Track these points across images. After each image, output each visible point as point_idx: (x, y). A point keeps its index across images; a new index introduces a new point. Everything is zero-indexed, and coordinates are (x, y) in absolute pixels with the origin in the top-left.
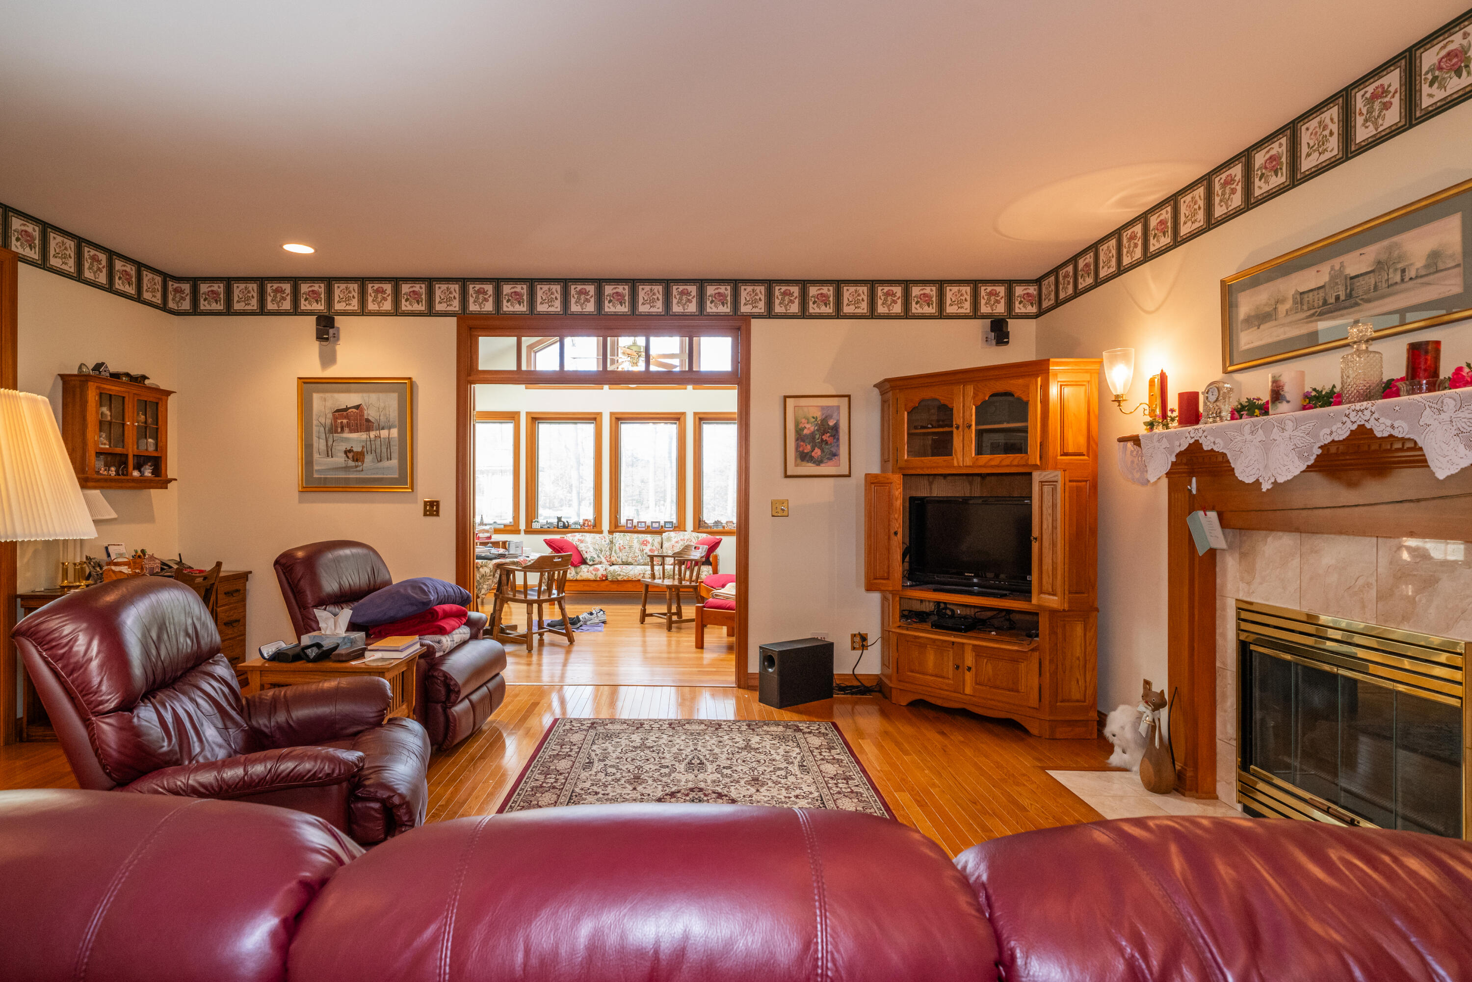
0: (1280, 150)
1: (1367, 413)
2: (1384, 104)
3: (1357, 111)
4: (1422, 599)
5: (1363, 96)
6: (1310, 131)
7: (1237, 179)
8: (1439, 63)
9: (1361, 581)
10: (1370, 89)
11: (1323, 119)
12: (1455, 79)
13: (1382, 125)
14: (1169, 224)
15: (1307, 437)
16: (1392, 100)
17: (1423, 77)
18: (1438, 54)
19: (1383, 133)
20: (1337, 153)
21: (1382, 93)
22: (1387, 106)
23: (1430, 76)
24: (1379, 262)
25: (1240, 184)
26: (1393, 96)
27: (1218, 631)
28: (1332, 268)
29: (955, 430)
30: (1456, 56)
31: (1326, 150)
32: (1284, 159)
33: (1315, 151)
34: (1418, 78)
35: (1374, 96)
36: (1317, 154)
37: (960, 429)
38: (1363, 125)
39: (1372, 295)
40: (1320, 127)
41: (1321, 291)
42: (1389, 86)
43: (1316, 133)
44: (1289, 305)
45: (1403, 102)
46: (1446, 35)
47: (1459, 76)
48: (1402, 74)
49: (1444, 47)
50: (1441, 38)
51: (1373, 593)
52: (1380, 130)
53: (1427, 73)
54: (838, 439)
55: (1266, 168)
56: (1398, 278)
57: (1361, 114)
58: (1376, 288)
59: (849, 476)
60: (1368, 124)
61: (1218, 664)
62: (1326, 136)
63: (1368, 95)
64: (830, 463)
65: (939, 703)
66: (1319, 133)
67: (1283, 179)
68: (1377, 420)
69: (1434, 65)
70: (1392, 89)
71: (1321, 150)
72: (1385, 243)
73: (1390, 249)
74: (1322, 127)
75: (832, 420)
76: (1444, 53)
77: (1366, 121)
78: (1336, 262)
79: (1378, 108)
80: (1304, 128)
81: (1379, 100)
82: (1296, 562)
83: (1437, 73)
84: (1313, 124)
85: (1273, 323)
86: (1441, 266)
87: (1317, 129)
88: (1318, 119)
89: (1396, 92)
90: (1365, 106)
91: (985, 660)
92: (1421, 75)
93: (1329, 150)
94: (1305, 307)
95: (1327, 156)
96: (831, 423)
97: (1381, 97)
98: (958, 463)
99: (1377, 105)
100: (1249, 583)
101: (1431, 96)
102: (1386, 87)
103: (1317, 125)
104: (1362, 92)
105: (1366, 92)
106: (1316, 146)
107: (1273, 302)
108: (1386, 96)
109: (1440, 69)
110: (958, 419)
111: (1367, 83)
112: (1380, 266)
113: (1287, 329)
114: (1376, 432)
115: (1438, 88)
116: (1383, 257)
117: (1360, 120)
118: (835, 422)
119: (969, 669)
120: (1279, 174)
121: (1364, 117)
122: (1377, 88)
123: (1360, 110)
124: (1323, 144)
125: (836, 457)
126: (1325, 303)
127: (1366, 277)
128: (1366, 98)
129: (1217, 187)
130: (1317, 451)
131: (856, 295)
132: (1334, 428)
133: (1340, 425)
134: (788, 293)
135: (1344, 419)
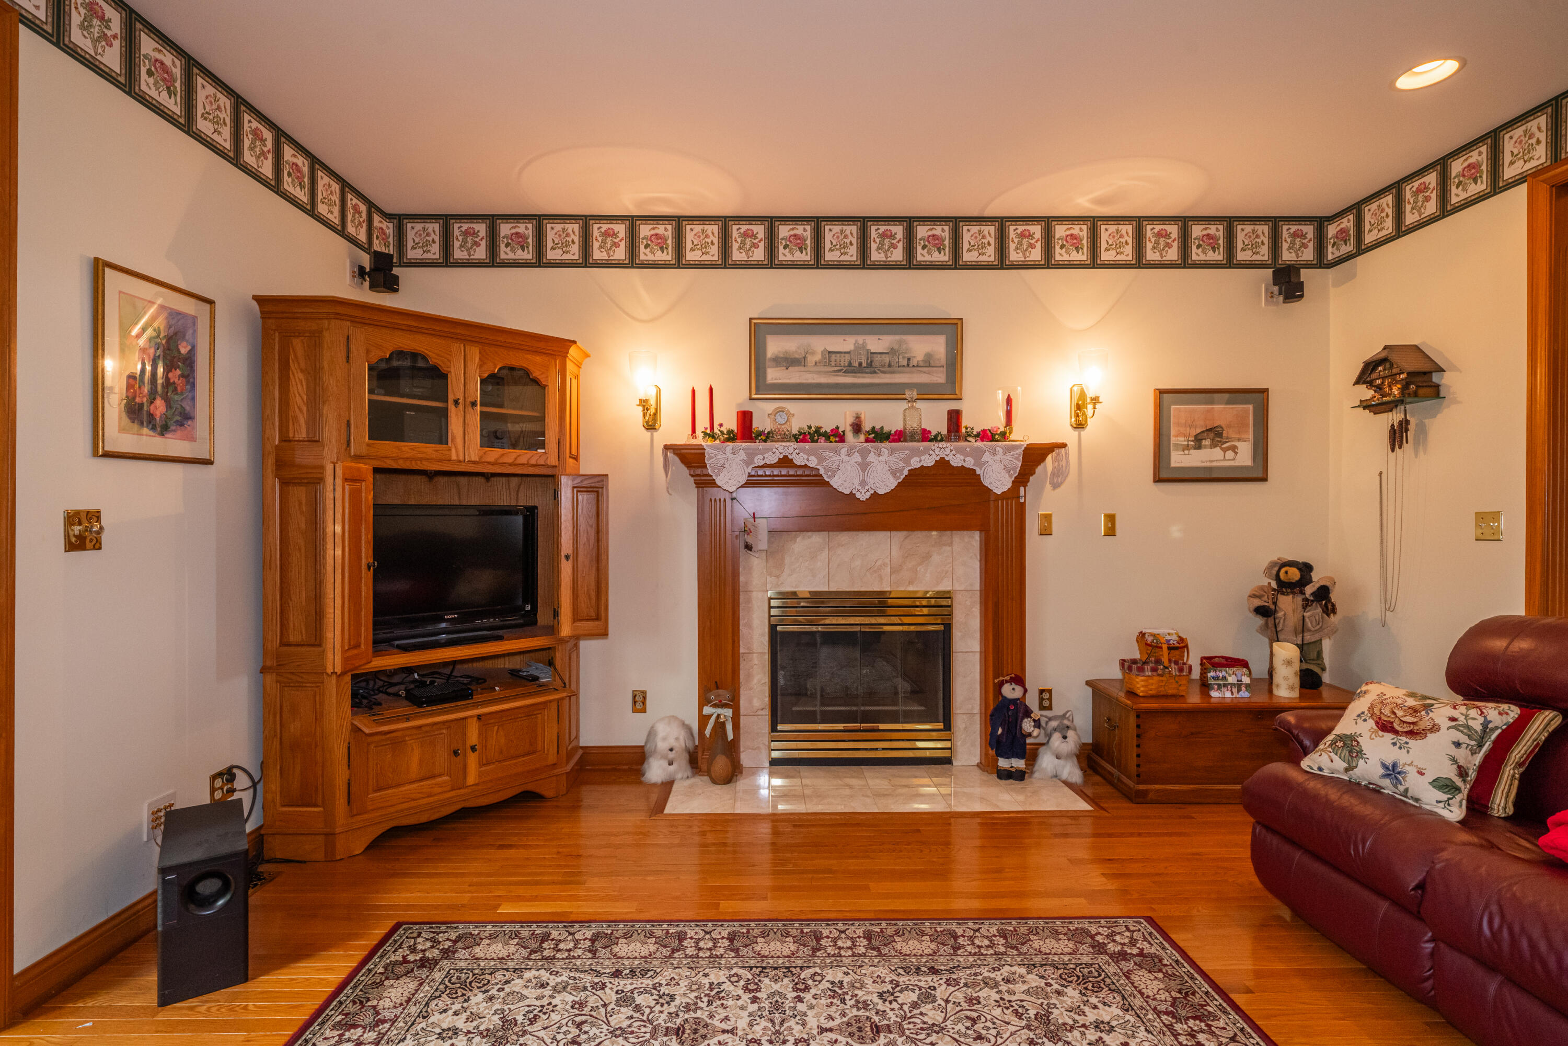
0: (804, 234)
1: (948, 451)
2: (892, 244)
3: (872, 238)
4: (921, 569)
5: (876, 230)
6: (833, 232)
7: (759, 236)
8: (927, 237)
9: (879, 563)
10: (882, 228)
11: (844, 229)
12: (937, 253)
13: (890, 257)
14: (669, 242)
16: (897, 244)
17: (918, 241)
18: (926, 231)
19: (891, 263)
20: (855, 259)
21: (891, 236)
22: (893, 246)
23: (922, 243)
24: (892, 349)
25: (763, 242)
26: (898, 242)
27: (741, 622)
28: (856, 342)
29: (451, 407)
30: (938, 239)
31: (846, 253)
32: (808, 242)
33: (837, 249)
34: (915, 239)
35: (884, 235)
36: (838, 252)
37: (461, 407)
38: (876, 250)
39: (886, 369)
40: (841, 234)
41: (847, 355)
42: (895, 234)
43: (838, 237)
44: (818, 357)
45: (905, 249)
46: (932, 223)
47: (939, 253)
48: (904, 231)
49: (931, 230)
50: (928, 223)
51: (888, 570)
52: (888, 259)
53: (921, 239)
54: (193, 386)
55: (790, 241)
56: (905, 363)
57: (874, 241)
58: (890, 366)
59: (209, 462)
60: (879, 251)
61: (742, 651)
62: (847, 243)
63: (880, 231)
64: (179, 433)
66: (840, 238)
67: (808, 258)
69: (924, 237)
70: (897, 237)
71: (842, 251)
72: (897, 337)
73: (900, 343)
74: (843, 235)
75: (184, 344)
76: (929, 233)
77: (878, 248)
78: (860, 339)
79: (887, 244)
80: (827, 227)
82: (825, 554)
83: (927, 243)
84: (836, 228)
85: (802, 368)
86: (933, 364)
87: (839, 235)
88: (840, 227)
89: (900, 240)
90: (877, 237)
91: (496, 728)
92: (917, 238)
93: (849, 254)
94: (833, 364)
95: (847, 258)
96: (184, 349)
97: (889, 238)
98: (457, 455)
99: (886, 242)
100: (778, 577)
101: (923, 255)
102: (893, 233)
103: (839, 231)
104: (876, 227)
105: (878, 229)
106: (838, 246)
107: (803, 352)
108: (893, 239)
109: (928, 241)
110: (455, 389)
111: (879, 223)
112: (892, 352)
113: (815, 376)
115: (927, 253)
116: (896, 347)
117: (874, 245)
118: (189, 348)
119: (473, 749)
120: (804, 252)
121: (877, 245)
122: (886, 230)
123: (874, 238)
124: (844, 248)
125: (190, 422)
126: (850, 364)
127: (884, 356)
128: (879, 233)
129: (735, 233)
130: (906, 472)
131: (215, 106)
132: (923, 458)
133: (927, 456)
134: (100, 14)
135: (931, 452)
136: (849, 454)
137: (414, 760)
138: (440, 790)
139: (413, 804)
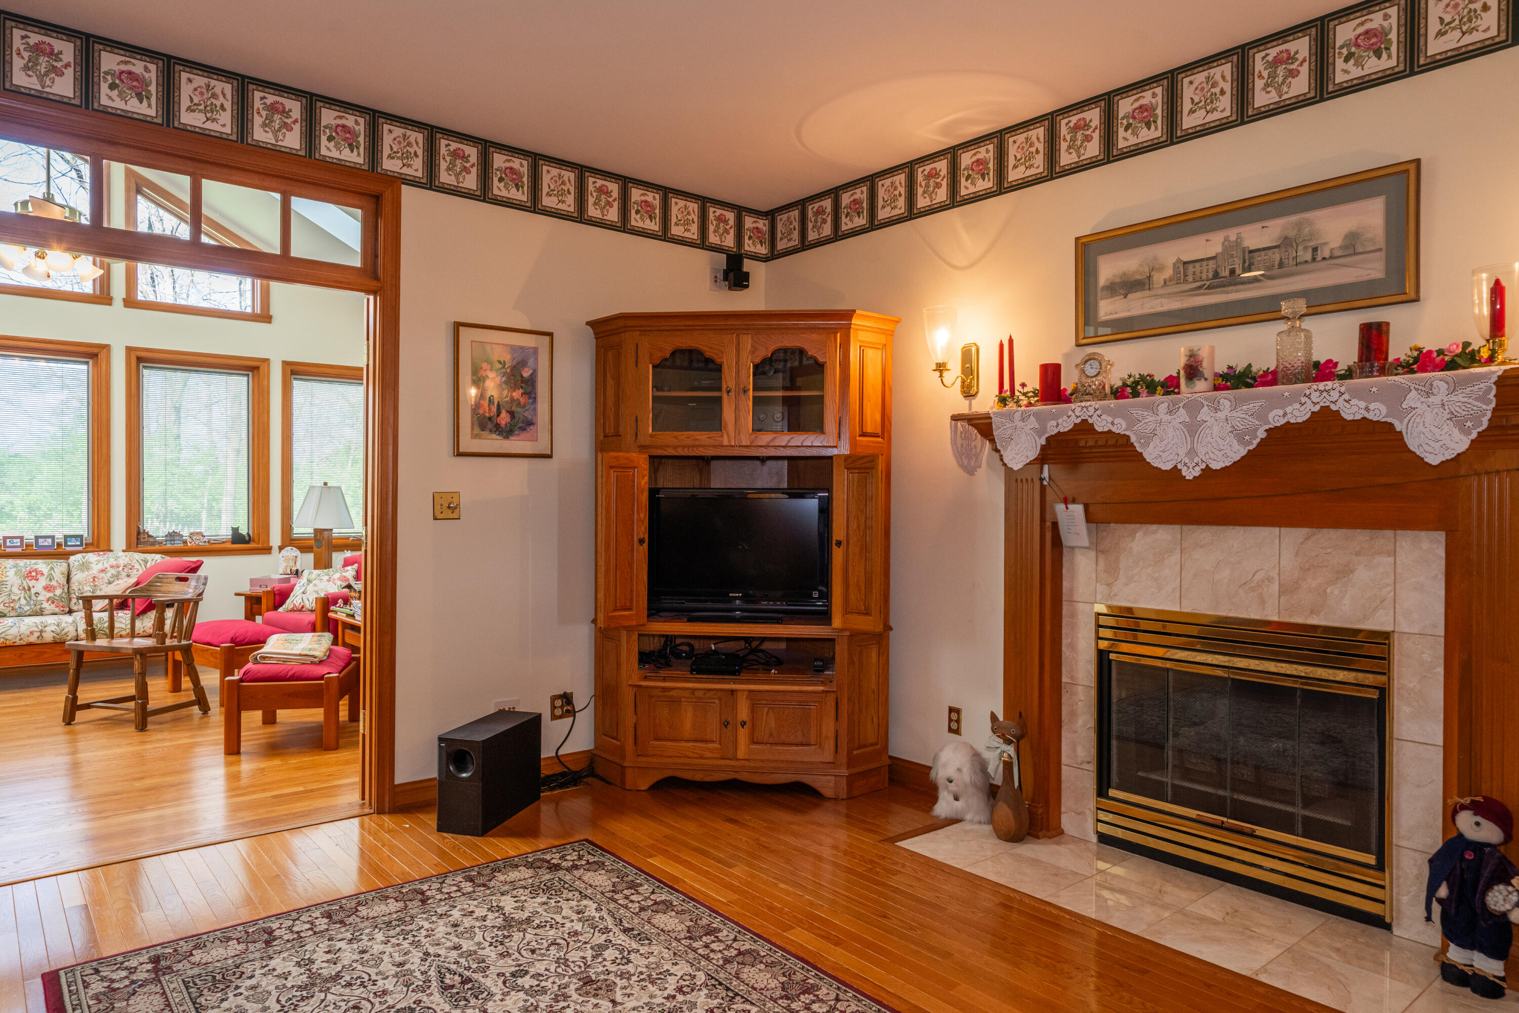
0: (1154, 101)
1: (1335, 395)
2: (1291, 71)
3: (1256, 73)
4: (1333, 591)
5: (1263, 58)
6: (1195, 85)
7: (1093, 124)
8: (1356, 39)
9: (1260, 576)
10: (1273, 52)
11: (1212, 75)
12: (1374, 59)
13: (1287, 93)
14: (991, 165)
15: (1250, 419)
16: (1299, 68)
17: (1337, 51)
18: (1354, 30)
19: (1288, 102)
20: (1229, 114)
21: (1288, 59)
22: (1293, 74)
23: (1345, 51)
24: (1286, 238)
25: (1097, 131)
26: (1301, 65)
27: (1064, 642)
28: (1226, 239)
29: (725, 396)
30: (1376, 35)
31: (1215, 109)
32: (1159, 111)
33: (1200, 108)
34: (1331, 50)
35: (1277, 61)
36: (1203, 112)
37: (732, 394)
38: (1264, 89)
39: (1276, 271)
40: (1207, 83)
41: (1211, 263)
42: (1297, 53)
43: (1203, 89)
44: (1168, 273)
45: (1313, 74)
46: (1365, 12)
47: (1379, 58)
48: (1312, 43)
49: (1362, 24)
50: (1358, 14)
51: (1275, 587)
52: (1284, 97)
53: (1342, 47)
54: (535, 399)
55: (1134, 118)
56: (1308, 256)
57: (1260, 76)
58: (1281, 265)
59: (550, 456)
60: (1269, 89)
61: (1065, 679)
62: (1216, 94)
63: (1270, 58)
64: (523, 435)
65: (698, 777)
66: (1206, 90)
67: (1159, 134)
68: (1347, 401)
69: (1351, 40)
70: (1300, 57)
71: (1208, 108)
72: (1294, 218)
73: (1299, 225)
74: (1210, 84)
75: (526, 369)
76: (1361, 30)
77: (1267, 85)
78: (1232, 234)
79: (1282, 74)
80: (1186, 80)
81: (1284, 66)
82: (1175, 558)
83: (1353, 49)
84: (1200, 78)
85: (1147, 293)
86: (1359, 249)
87: (1204, 85)
88: (1206, 73)
89: (1304, 60)
90: (1265, 69)
91: (766, 710)
92: (1334, 48)
93: (1220, 109)
94: (1190, 279)
95: (1216, 116)
96: (526, 374)
97: (1286, 63)
98: (729, 441)
99: (1281, 71)
100: (1109, 585)
101: (1346, 71)
102: (1292, 54)
103: (1204, 80)
104: (1263, 54)
105: (1267, 55)
106: (1203, 103)
107: (1147, 270)
108: (1292, 63)
109: (1357, 45)
110: (729, 379)
111: (1269, 45)
112: (1286, 242)
113: (1164, 301)
114: (1343, 414)
115: (1354, 65)
116: (1292, 233)
117: (1259, 84)
118: (531, 372)
119: (743, 724)
120: (1153, 127)
121: (1265, 81)
122: (1281, 52)
123: (1260, 72)
124: (1212, 102)
125: (532, 427)
126: (1216, 275)
127: (1270, 252)
128: (1268, 61)
129: (1064, 130)
130: (1262, 434)
131: (559, 182)
132: (1289, 409)
133: (1297, 406)
134: (462, 154)
135: (1303, 399)
136: (1170, 412)
137: (687, 719)
138: (711, 755)
139: (687, 761)
